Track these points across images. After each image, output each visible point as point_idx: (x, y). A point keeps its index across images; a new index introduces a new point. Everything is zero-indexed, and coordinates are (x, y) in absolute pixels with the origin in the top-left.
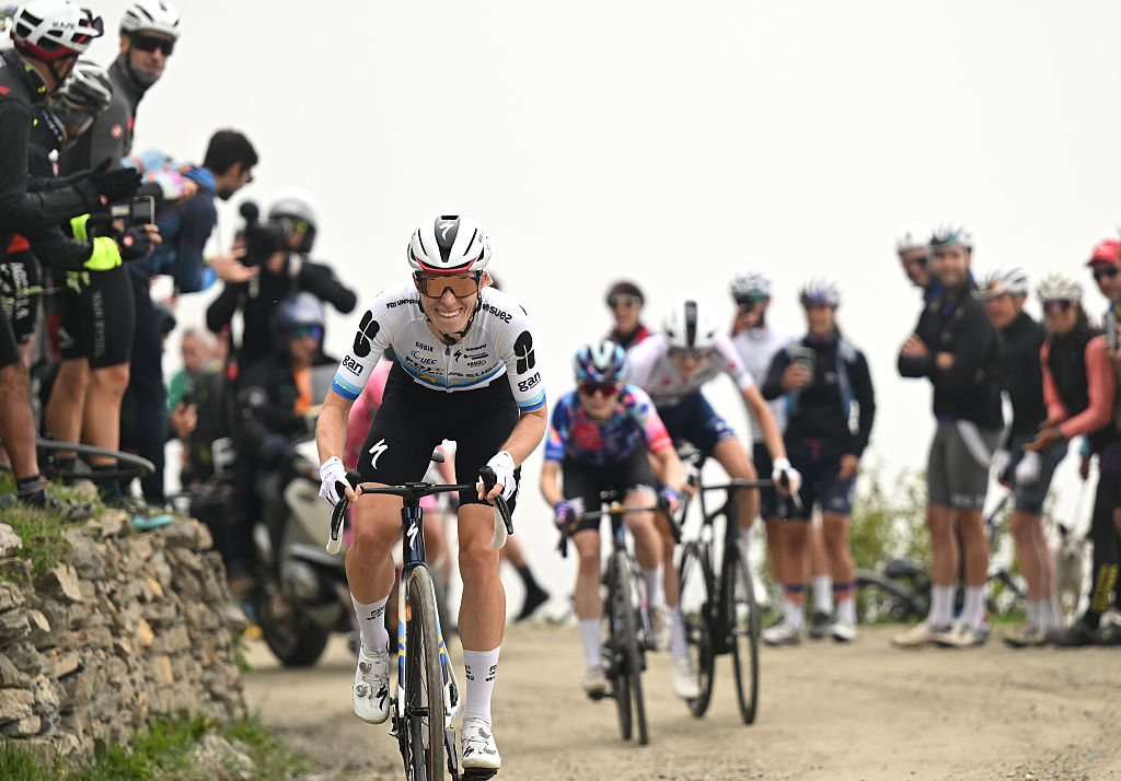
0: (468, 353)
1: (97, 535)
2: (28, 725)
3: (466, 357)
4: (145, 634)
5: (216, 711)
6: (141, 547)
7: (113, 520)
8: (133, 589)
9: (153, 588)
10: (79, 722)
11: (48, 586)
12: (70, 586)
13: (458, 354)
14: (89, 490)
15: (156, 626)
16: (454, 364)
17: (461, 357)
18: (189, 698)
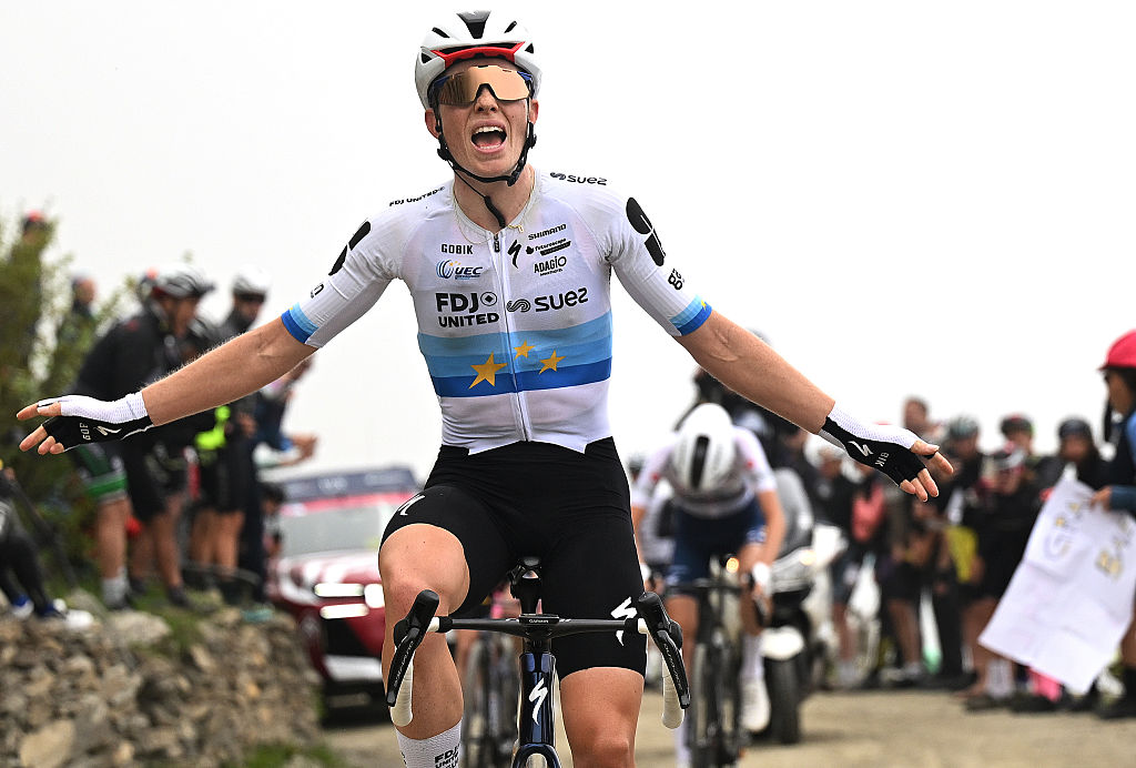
0: (533, 244)
1: (221, 626)
2: (175, 751)
3: (530, 251)
4: (252, 690)
5: (299, 742)
6: (249, 634)
7: (231, 615)
8: (246, 659)
9: (258, 660)
10: (209, 749)
11: (187, 661)
12: (203, 658)
13: (515, 249)
14: (214, 596)
15: (261, 685)
16: (511, 270)
17: (523, 251)
18: (282, 733)
